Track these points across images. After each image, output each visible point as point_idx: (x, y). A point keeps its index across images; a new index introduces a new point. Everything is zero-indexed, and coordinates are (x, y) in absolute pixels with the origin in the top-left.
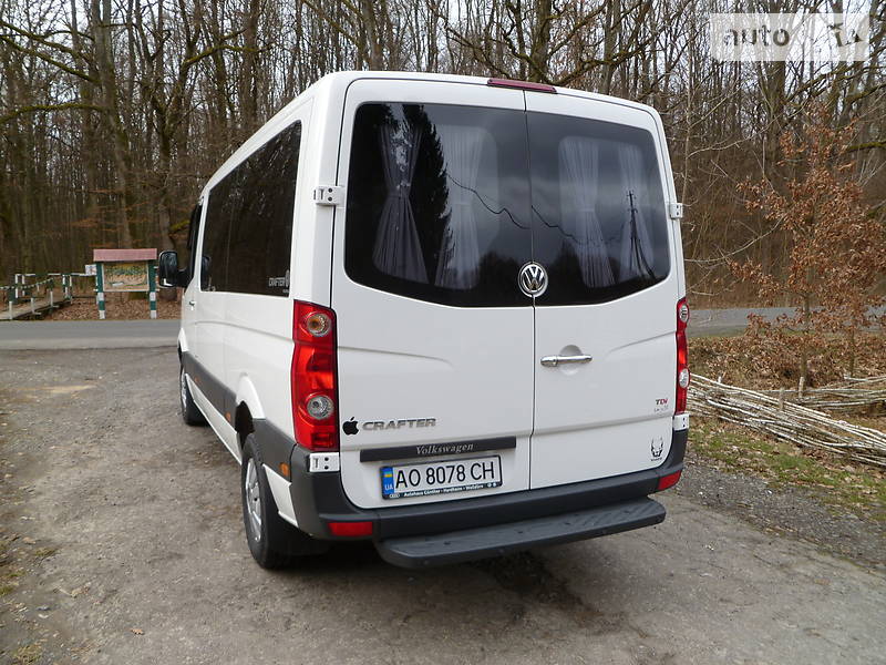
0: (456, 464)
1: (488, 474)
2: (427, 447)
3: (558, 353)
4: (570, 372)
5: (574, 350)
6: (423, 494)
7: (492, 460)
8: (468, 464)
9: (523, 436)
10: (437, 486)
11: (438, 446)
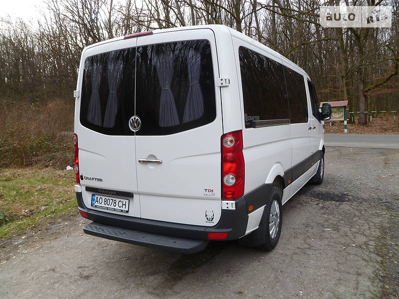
0: (114, 199)
1: (124, 206)
2: (102, 189)
3: (146, 158)
4: (151, 167)
5: (154, 157)
6: (102, 207)
7: (126, 200)
8: (118, 200)
9: (136, 193)
10: (107, 206)
11: (105, 190)
